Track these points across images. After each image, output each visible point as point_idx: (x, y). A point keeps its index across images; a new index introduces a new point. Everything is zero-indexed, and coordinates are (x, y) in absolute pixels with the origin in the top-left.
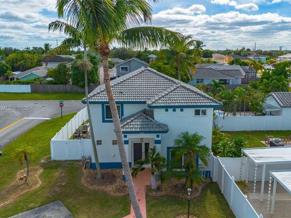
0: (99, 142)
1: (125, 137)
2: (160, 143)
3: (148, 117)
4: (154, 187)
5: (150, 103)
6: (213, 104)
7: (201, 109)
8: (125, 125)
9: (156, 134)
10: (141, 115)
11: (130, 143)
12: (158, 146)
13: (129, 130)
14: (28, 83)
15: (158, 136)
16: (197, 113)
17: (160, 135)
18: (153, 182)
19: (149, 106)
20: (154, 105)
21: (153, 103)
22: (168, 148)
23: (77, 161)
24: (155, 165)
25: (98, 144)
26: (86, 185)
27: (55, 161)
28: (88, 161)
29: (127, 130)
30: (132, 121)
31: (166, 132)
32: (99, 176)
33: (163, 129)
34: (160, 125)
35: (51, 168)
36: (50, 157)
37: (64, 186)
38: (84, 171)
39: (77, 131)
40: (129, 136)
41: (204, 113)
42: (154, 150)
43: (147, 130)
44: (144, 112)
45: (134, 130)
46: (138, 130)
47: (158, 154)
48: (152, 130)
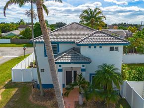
0: (43, 70)
1: (60, 66)
2: (85, 71)
3: (76, 52)
4: (81, 103)
5: (78, 42)
6: (124, 42)
7: (115, 46)
8: (60, 58)
9: (82, 65)
10: (71, 51)
11: (63, 70)
12: (84, 73)
13: (63, 61)
14: (9, 38)
15: (83, 66)
16: (112, 49)
17: (85, 65)
18: (81, 99)
19: (77, 44)
20: (81, 43)
21: (80, 42)
22: (91, 75)
23: (29, 82)
24: (82, 87)
25: (42, 71)
26: (32, 101)
27: (14, 83)
28: (36, 83)
29: (61, 61)
30: (65, 55)
31: (90, 62)
32: (42, 94)
33: (87, 61)
34: (85, 58)
35: (11, 87)
36: (11, 80)
37: (17, 102)
38: (33, 90)
39: (32, 64)
40: (63, 66)
41: (117, 49)
42: (81, 76)
43: (76, 61)
44: (74, 49)
45: (66, 61)
46: (70, 61)
47: (84, 79)
48: (79, 61)
